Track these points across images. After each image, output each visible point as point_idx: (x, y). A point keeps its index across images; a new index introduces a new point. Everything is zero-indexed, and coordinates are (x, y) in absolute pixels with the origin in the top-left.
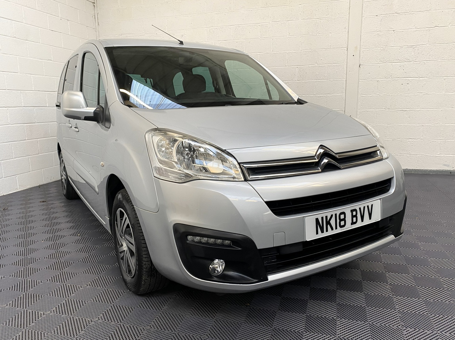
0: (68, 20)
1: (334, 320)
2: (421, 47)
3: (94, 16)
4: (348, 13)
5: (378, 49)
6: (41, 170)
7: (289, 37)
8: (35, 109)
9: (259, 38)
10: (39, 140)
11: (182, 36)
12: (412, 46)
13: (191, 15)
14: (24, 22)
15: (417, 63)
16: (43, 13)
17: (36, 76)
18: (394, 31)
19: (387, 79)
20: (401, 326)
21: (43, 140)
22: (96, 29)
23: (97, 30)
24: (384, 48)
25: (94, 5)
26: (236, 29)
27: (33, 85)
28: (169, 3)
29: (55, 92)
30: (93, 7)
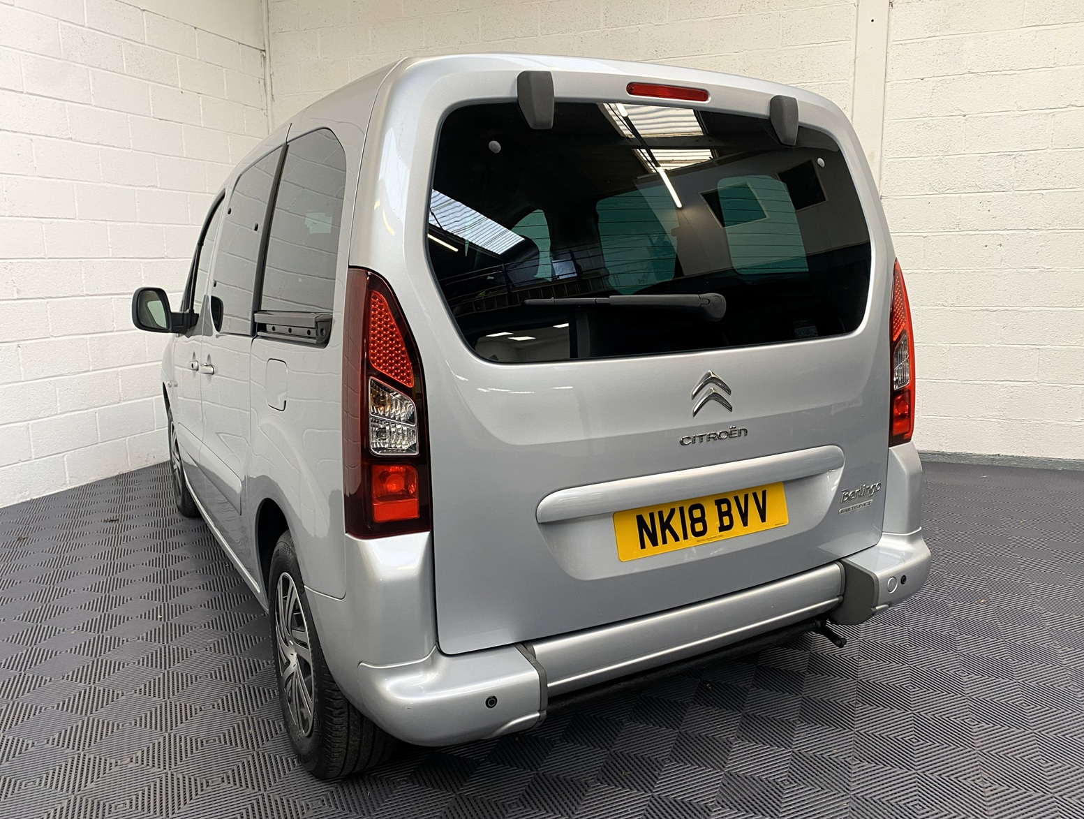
0: (199, 93)
2: (1033, 157)
3: (264, 80)
4: (851, 74)
5: (926, 159)
6: (125, 440)
8: (112, 300)
10: (121, 371)
12: (1011, 153)
14: (93, 103)
15: (1021, 195)
17: (119, 224)
18: (964, 116)
19: (949, 233)
21: (130, 370)
22: (267, 109)
23: (269, 112)
24: (941, 157)
25: (263, 56)
27: (110, 246)
29: (163, 258)
30: (260, 59)
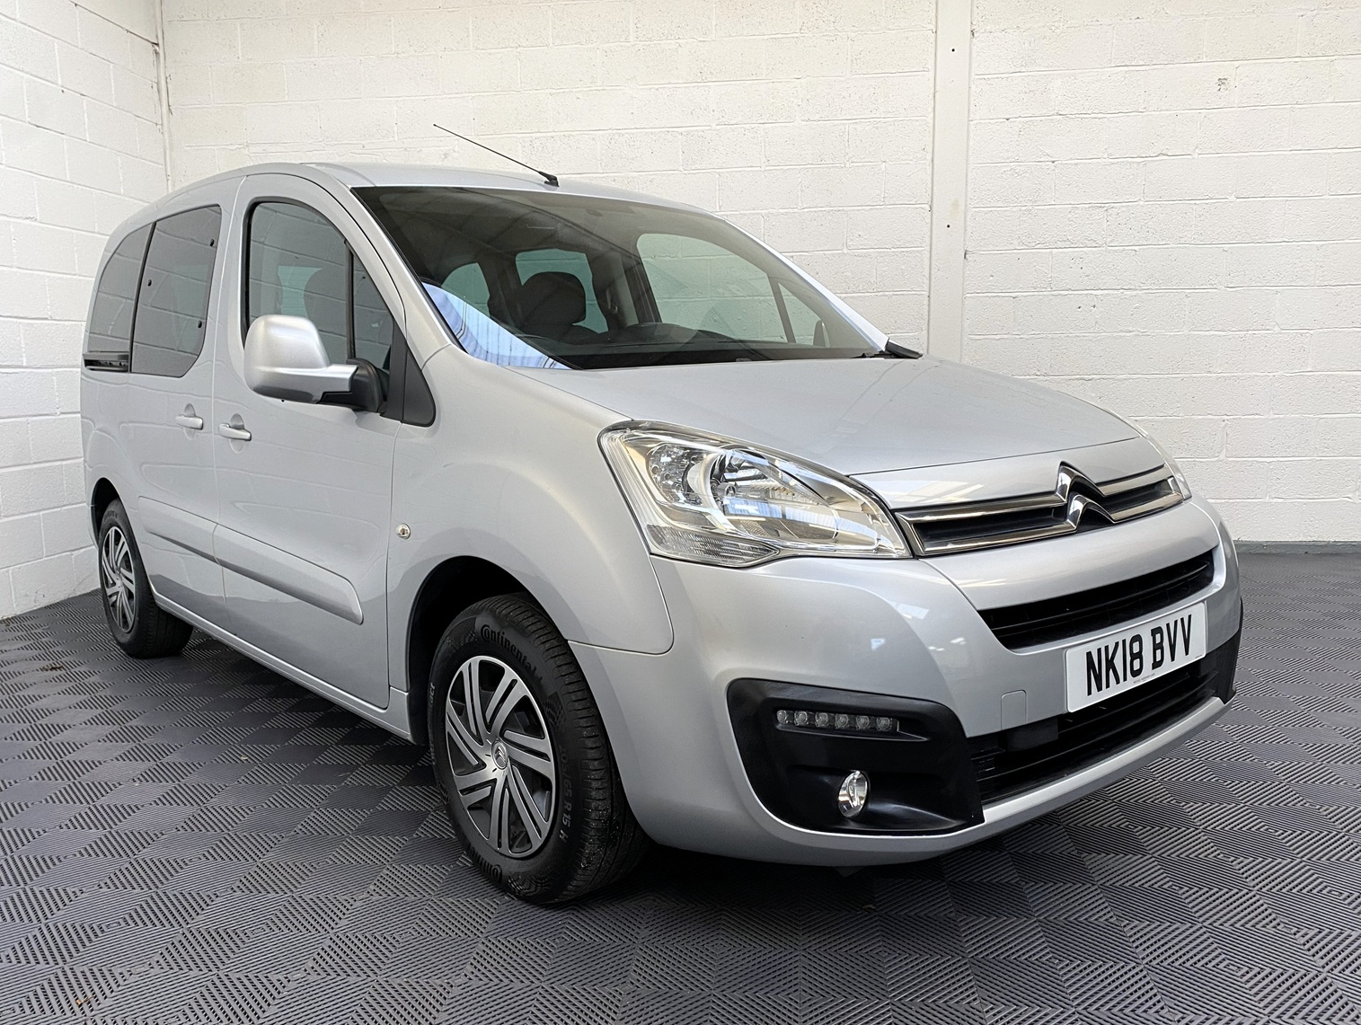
0: (83, 95)
1: (974, 1011)
2: (1124, 209)
3: (155, 85)
4: (931, 110)
5: (1015, 209)
7: (767, 168)
9: (681, 168)
11: (446, 155)
12: (1103, 205)
13: (473, 95)
15: (1116, 251)
16: (11, 70)
18: (1053, 162)
19: (1041, 293)
20: (1166, 1010)
22: (162, 125)
23: (166, 128)
24: (1030, 208)
25: (155, 51)
26: (613, 141)
28: (403, 55)
29: (46, 319)
30: (152, 57)
